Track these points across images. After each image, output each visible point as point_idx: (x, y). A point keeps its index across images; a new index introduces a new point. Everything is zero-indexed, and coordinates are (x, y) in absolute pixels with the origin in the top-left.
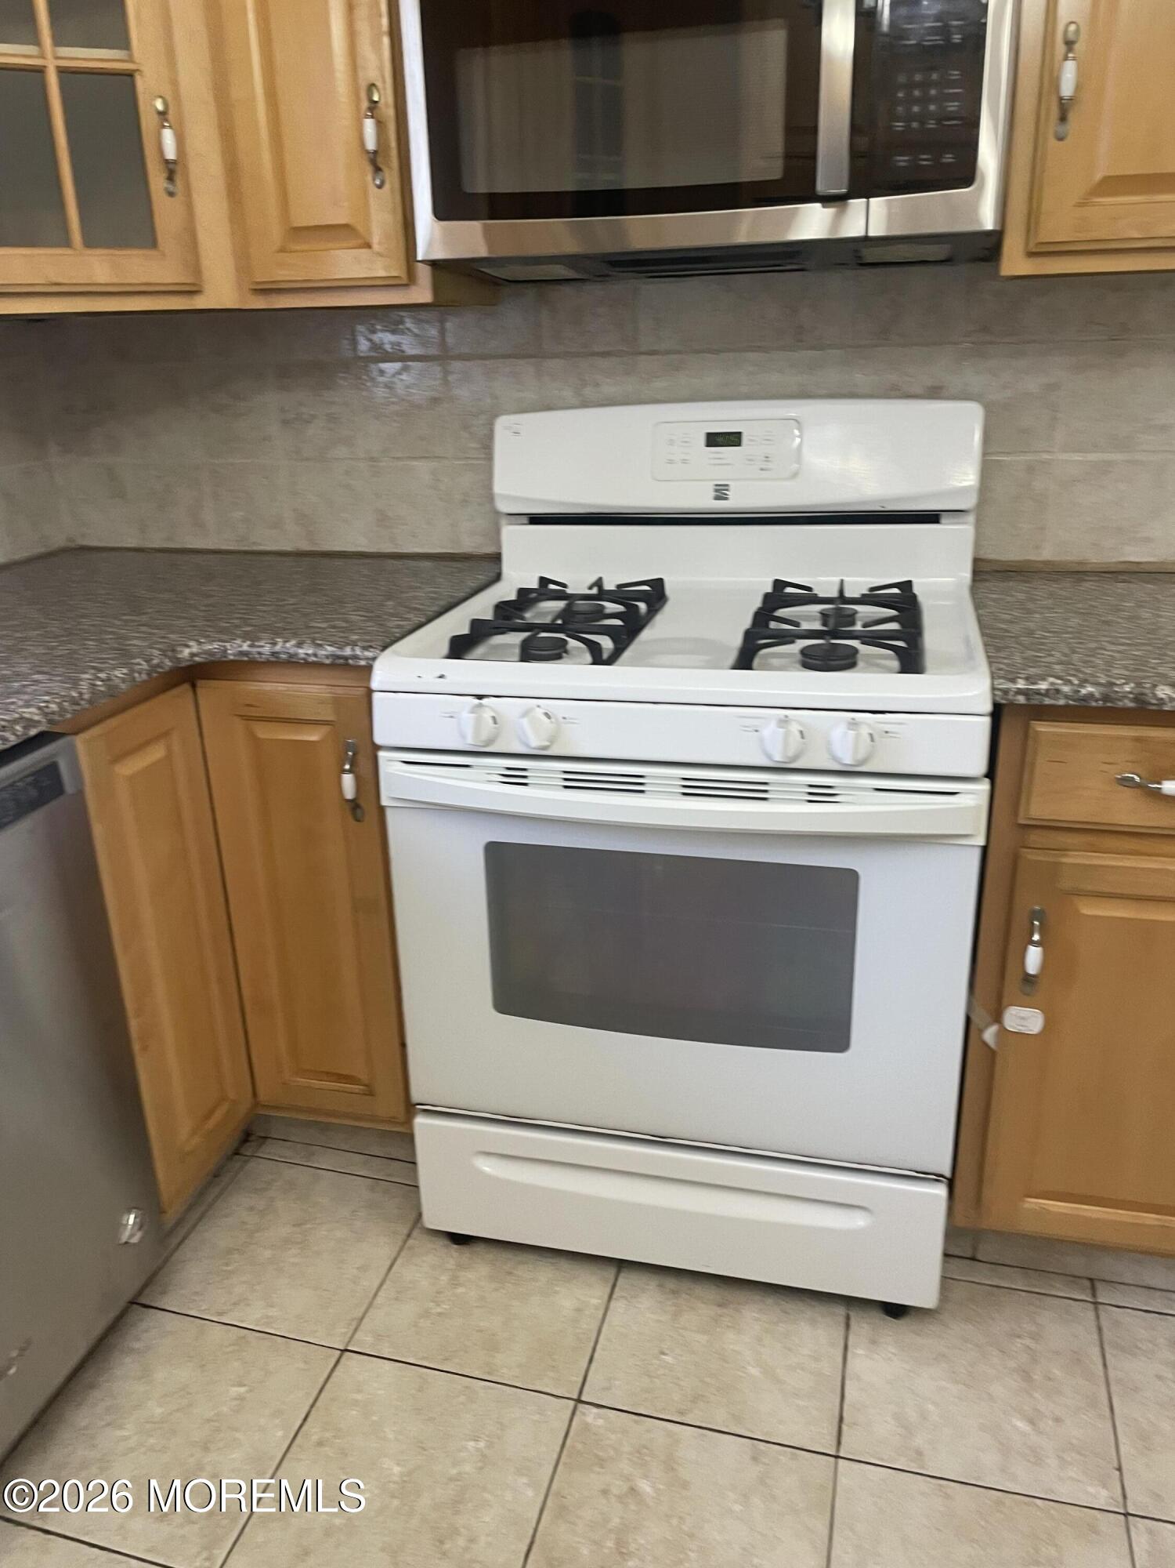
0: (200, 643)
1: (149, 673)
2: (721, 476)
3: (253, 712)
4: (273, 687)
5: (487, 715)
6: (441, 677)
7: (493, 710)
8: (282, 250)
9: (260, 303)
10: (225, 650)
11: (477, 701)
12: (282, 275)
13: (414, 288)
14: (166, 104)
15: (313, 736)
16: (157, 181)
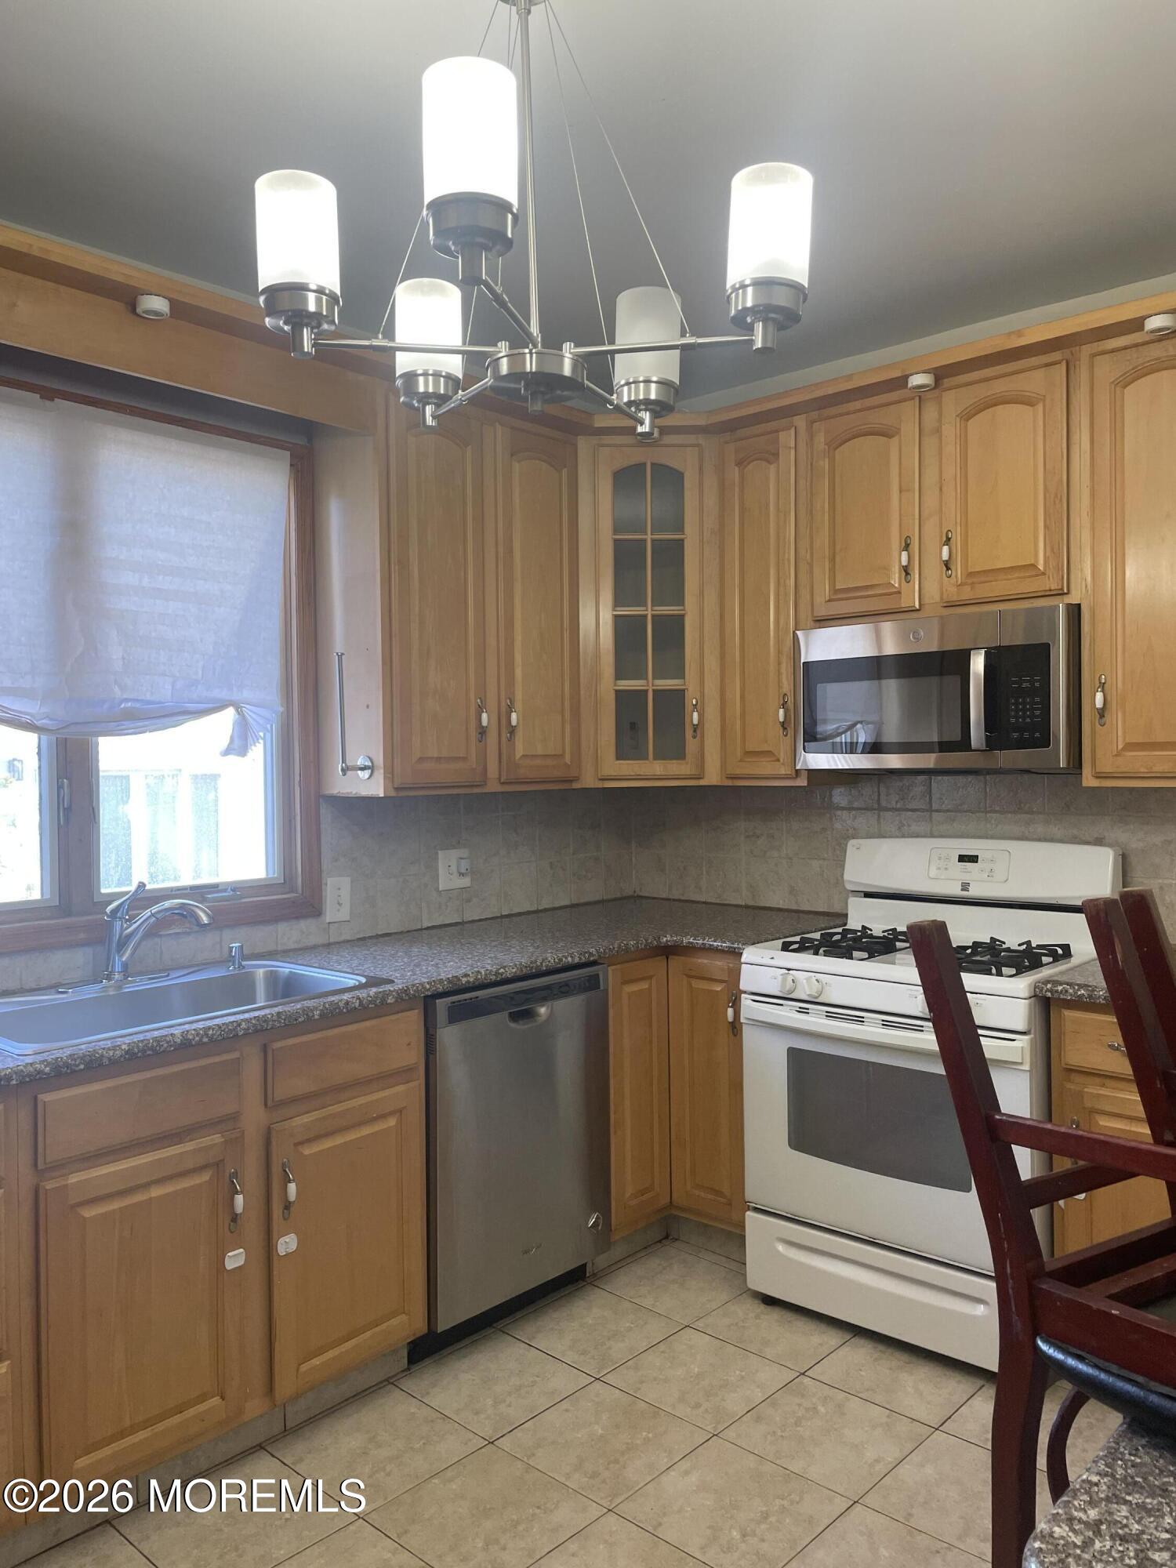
0: (672, 936)
1: (645, 946)
2: (966, 878)
3: (693, 974)
4: (703, 961)
5: (790, 978)
6: (772, 958)
7: (793, 976)
8: (741, 761)
9: (729, 783)
10: (683, 941)
11: (787, 972)
12: (738, 771)
13: (799, 779)
14: (697, 702)
15: (719, 988)
16: (689, 733)
